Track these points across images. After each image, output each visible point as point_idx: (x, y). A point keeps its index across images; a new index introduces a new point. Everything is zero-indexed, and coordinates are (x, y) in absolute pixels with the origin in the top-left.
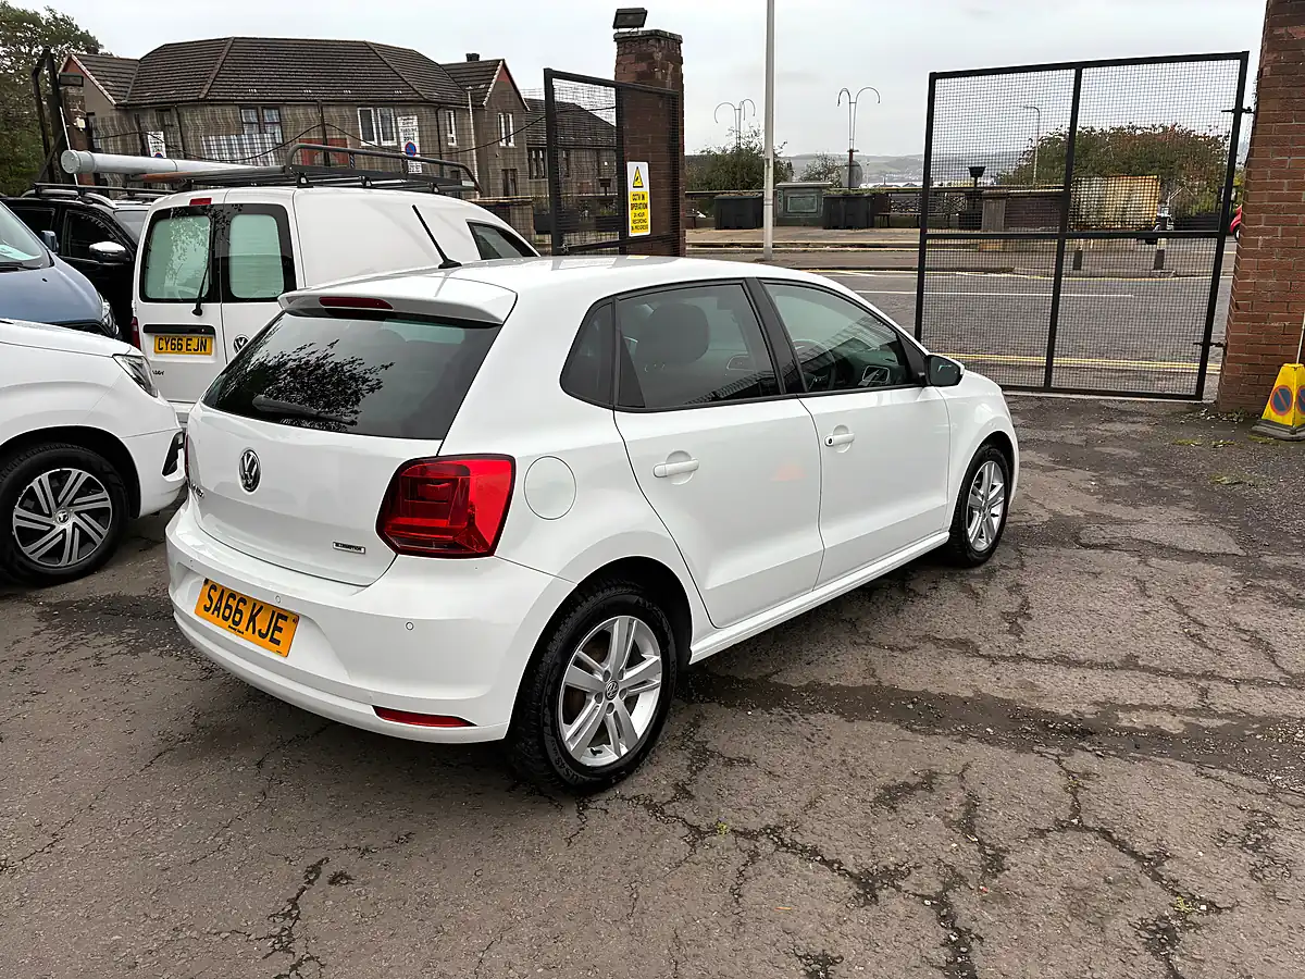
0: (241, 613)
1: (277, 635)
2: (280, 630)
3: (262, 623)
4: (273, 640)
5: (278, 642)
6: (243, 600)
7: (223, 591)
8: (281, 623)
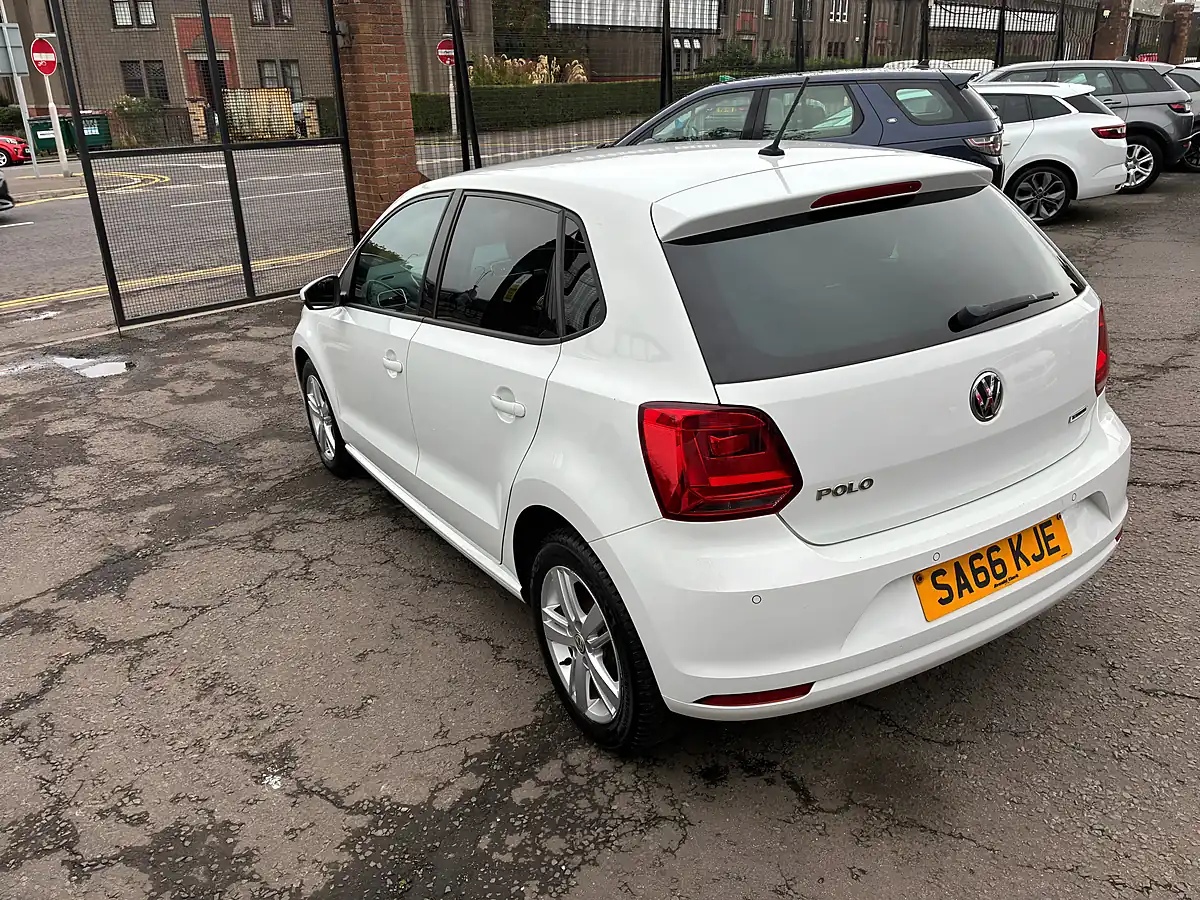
0: (1000, 562)
1: (1052, 544)
2: (1052, 537)
3: (1030, 548)
4: (1051, 552)
5: (1057, 549)
6: (994, 548)
7: (957, 566)
8: (1048, 531)
